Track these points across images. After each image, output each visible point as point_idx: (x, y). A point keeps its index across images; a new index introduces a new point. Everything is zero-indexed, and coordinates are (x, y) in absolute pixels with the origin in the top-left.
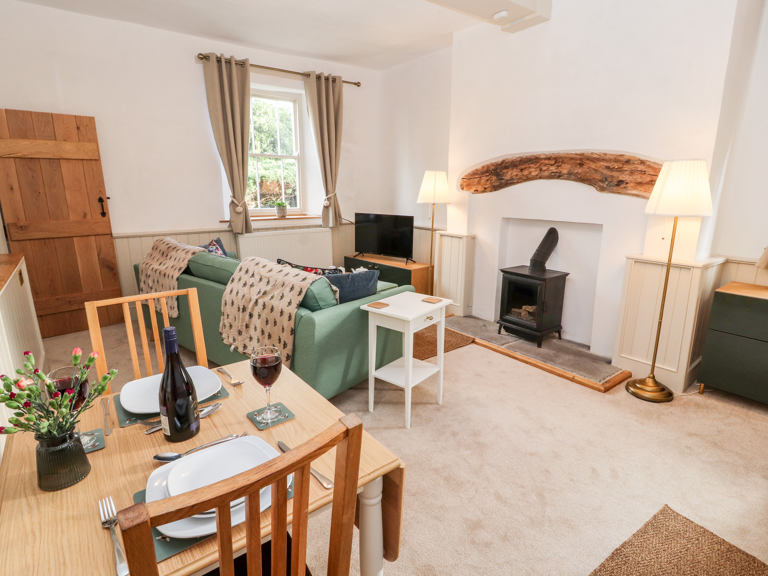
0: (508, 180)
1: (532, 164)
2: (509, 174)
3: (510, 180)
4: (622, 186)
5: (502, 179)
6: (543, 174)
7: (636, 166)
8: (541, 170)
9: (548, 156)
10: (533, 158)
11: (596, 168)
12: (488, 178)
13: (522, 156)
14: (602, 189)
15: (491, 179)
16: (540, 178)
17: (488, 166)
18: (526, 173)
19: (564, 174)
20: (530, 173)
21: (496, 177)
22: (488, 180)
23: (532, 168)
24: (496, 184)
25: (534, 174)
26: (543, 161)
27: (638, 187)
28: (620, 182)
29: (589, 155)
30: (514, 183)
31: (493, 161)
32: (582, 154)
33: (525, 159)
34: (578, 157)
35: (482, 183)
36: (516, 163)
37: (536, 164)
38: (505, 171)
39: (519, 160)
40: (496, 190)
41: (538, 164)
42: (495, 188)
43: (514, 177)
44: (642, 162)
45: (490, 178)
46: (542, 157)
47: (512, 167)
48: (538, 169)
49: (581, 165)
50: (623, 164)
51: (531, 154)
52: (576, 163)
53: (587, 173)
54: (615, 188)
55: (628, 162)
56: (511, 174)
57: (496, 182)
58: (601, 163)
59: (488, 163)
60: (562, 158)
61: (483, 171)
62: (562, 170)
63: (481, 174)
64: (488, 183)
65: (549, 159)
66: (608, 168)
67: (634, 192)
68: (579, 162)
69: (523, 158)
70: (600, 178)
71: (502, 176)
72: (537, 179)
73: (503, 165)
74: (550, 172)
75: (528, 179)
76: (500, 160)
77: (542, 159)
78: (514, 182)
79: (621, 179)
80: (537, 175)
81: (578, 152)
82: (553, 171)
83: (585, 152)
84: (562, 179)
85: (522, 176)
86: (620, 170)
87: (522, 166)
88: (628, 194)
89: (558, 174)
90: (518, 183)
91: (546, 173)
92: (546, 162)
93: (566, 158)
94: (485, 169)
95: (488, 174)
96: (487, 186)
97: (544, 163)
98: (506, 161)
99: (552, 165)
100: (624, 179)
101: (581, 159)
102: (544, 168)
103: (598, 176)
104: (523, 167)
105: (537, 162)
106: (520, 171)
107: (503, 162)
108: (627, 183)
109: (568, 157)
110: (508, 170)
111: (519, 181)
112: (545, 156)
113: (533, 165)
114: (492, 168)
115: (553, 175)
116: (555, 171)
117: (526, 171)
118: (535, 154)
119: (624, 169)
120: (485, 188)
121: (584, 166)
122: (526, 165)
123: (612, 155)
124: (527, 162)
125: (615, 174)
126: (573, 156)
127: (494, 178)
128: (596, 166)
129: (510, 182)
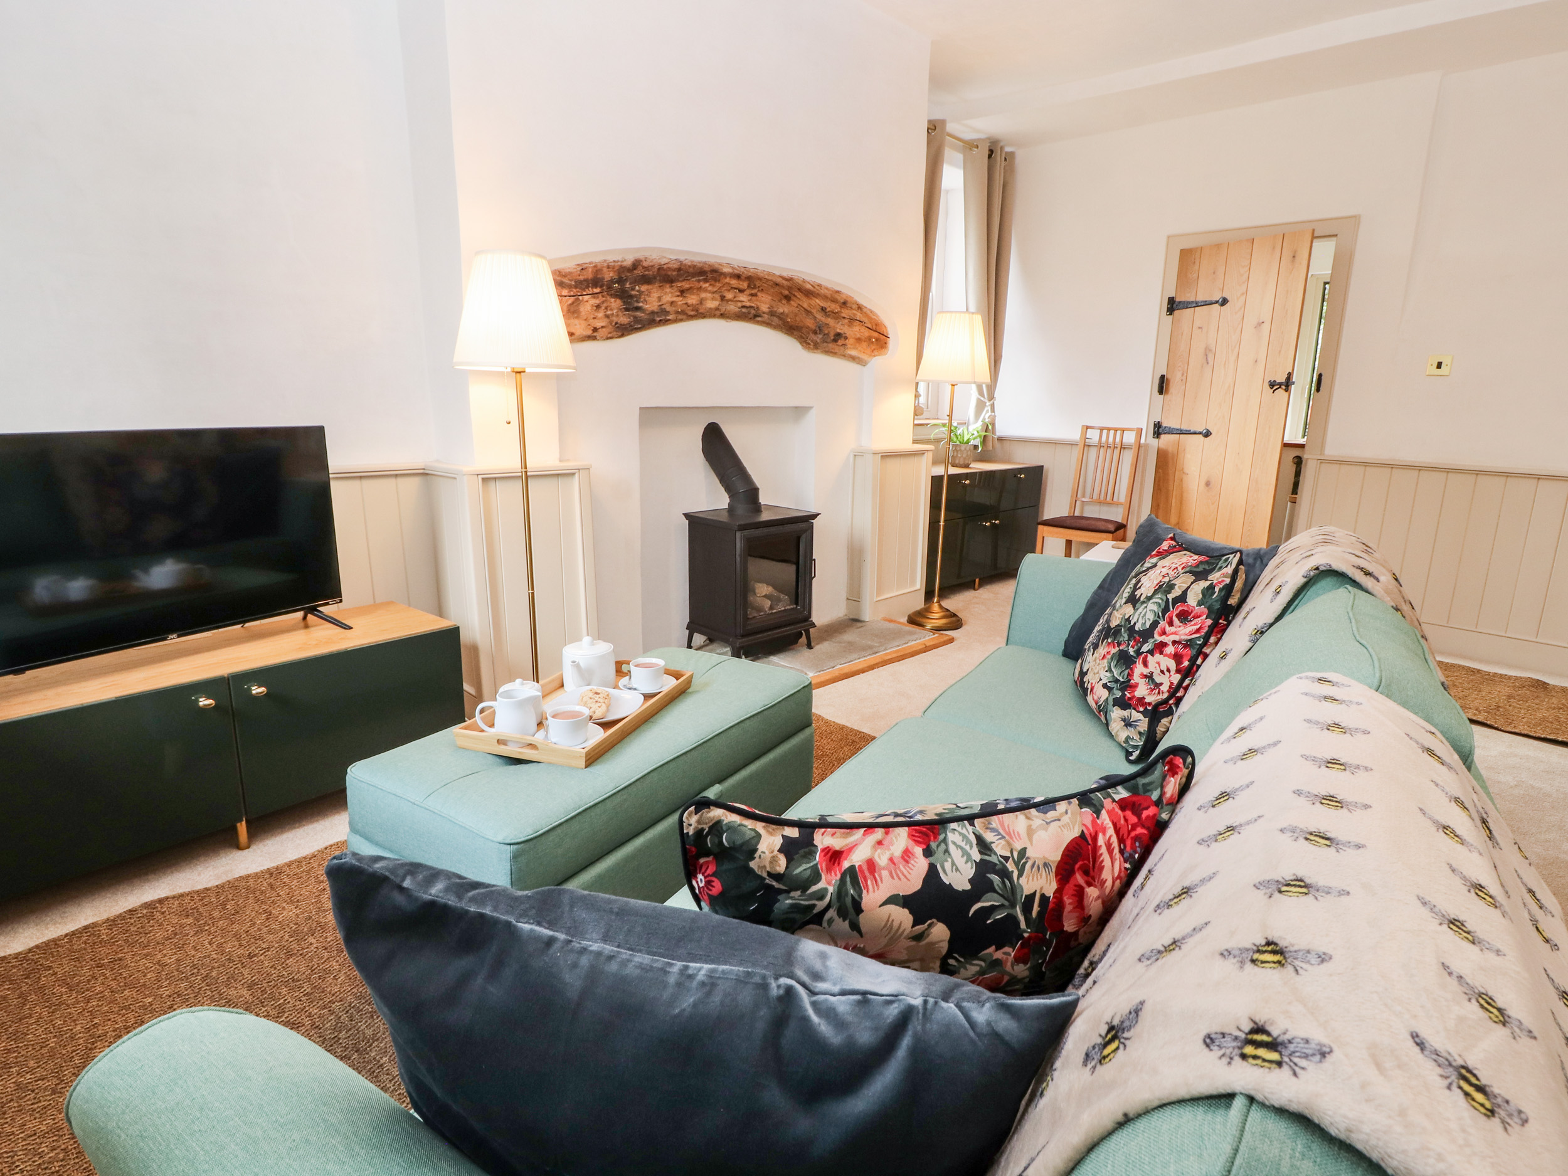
0: (653, 313)
1: (706, 281)
2: (654, 298)
3: (657, 313)
4: (840, 342)
5: (638, 309)
6: (728, 308)
7: (854, 312)
8: (723, 298)
9: (736, 272)
10: (707, 268)
11: (809, 309)
12: (597, 302)
13: (682, 258)
14: (816, 347)
15: (605, 305)
16: (722, 316)
17: (595, 266)
18: (692, 300)
19: (764, 313)
20: (701, 302)
21: (619, 302)
22: (598, 307)
23: (706, 290)
24: (624, 320)
25: (712, 304)
26: (728, 280)
27: (857, 345)
28: (838, 336)
29: (800, 283)
30: (666, 322)
31: (611, 258)
32: (790, 280)
33: (690, 267)
34: (786, 283)
35: (583, 313)
36: (669, 273)
37: (713, 283)
38: (644, 288)
39: (675, 266)
40: (622, 336)
41: (717, 284)
42: (623, 330)
43: (668, 308)
44: (860, 308)
45: (603, 302)
46: (726, 270)
47: (660, 281)
48: (717, 296)
49: (788, 298)
50: (841, 307)
51: (703, 259)
52: (781, 293)
53: (796, 315)
54: (831, 345)
55: (844, 304)
56: (660, 299)
57: (620, 313)
58: (817, 301)
59: (597, 259)
60: (760, 279)
61: (581, 278)
62: (758, 304)
63: (576, 287)
64: (600, 314)
65: (738, 277)
66: (823, 309)
67: (853, 353)
68: (787, 293)
69: (685, 265)
70: (814, 328)
71: (638, 302)
72: (714, 316)
73: (636, 272)
74: (740, 304)
75: (697, 313)
76: (629, 260)
77: (725, 275)
78: (669, 320)
79: (838, 331)
80: (717, 309)
81: (785, 274)
82: (744, 304)
83: (794, 275)
84: (758, 323)
85: (685, 306)
86: (836, 316)
87: (683, 283)
88: (844, 356)
89: (753, 312)
90: (675, 321)
91: (732, 308)
92: (734, 282)
93: (768, 280)
94: (589, 275)
95: (597, 290)
96: (599, 324)
97: (729, 284)
98: (645, 264)
99: (741, 291)
100: (841, 332)
101: (789, 288)
102: (729, 296)
103: (810, 323)
104: (686, 285)
105: (716, 280)
106: (679, 293)
107: (636, 264)
108: (846, 338)
109: (772, 280)
110: (650, 287)
111: (680, 317)
112: (730, 270)
113: (707, 285)
114: (608, 275)
115: (744, 313)
116: (748, 304)
117: (693, 297)
118: (712, 261)
119: (843, 315)
120: (595, 330)
121: (792, 302)
122: (693, 282)
123: (827, 288)
124: (694, 275)
125: (830, 321)
126: (779, 280)
127: (615, 304)
128: (810, 305)
129: (658, 319)
